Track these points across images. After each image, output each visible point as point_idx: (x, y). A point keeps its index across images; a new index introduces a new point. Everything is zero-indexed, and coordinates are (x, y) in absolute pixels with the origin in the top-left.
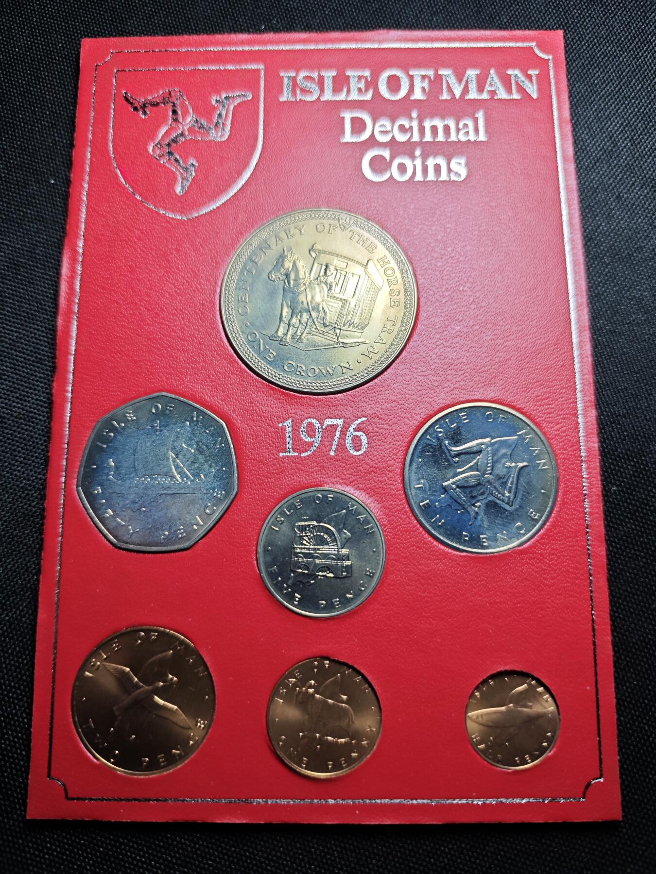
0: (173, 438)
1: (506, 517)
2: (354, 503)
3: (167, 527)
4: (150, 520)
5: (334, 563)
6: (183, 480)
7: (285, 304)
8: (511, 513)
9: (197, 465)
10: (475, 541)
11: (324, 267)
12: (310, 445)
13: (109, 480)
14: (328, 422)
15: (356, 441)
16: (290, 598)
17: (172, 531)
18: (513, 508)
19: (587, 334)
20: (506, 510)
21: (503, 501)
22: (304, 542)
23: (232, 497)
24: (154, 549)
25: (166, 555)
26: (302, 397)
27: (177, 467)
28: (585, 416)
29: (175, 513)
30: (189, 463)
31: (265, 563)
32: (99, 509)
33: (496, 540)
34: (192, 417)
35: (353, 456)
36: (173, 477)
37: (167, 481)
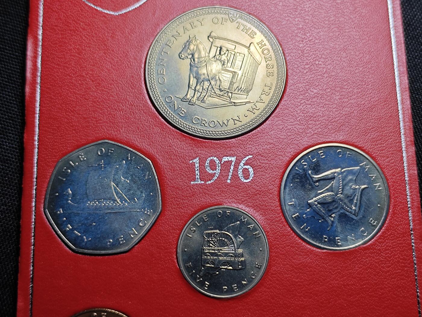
0: (113, 172)
1: (354, 224)
2: (245, 216)
3: (112, 236)
4: (99, 232)
5: (233, 259)
6: (122, 203)
7: (191, 75)
8: (357, 222)
9: (132, 192)
10: (332, 241)
11: (219, 49)
12: (213, 175)
13: (68, 204)
14: (225, 159)
15: (245, 171)
16: (202, 285)
17: (115, 239)
18: (358, 217)
19: (407, 94)
20: (354, 219)
21: (351, 213)
22: (211, 245)
23: (158, 214)
24: (103, 252)
25: (111, 257)
26: (206, 142)
27: (117, 193)
28: (407, 152)
29: (117, 226)
30: (126, 190)
31: (183, 260)
32: (62, 225)
33: (347, 240)
34: (128, 158)
35: (244, 183)
36: (115, 200)
37: (111, 204)
